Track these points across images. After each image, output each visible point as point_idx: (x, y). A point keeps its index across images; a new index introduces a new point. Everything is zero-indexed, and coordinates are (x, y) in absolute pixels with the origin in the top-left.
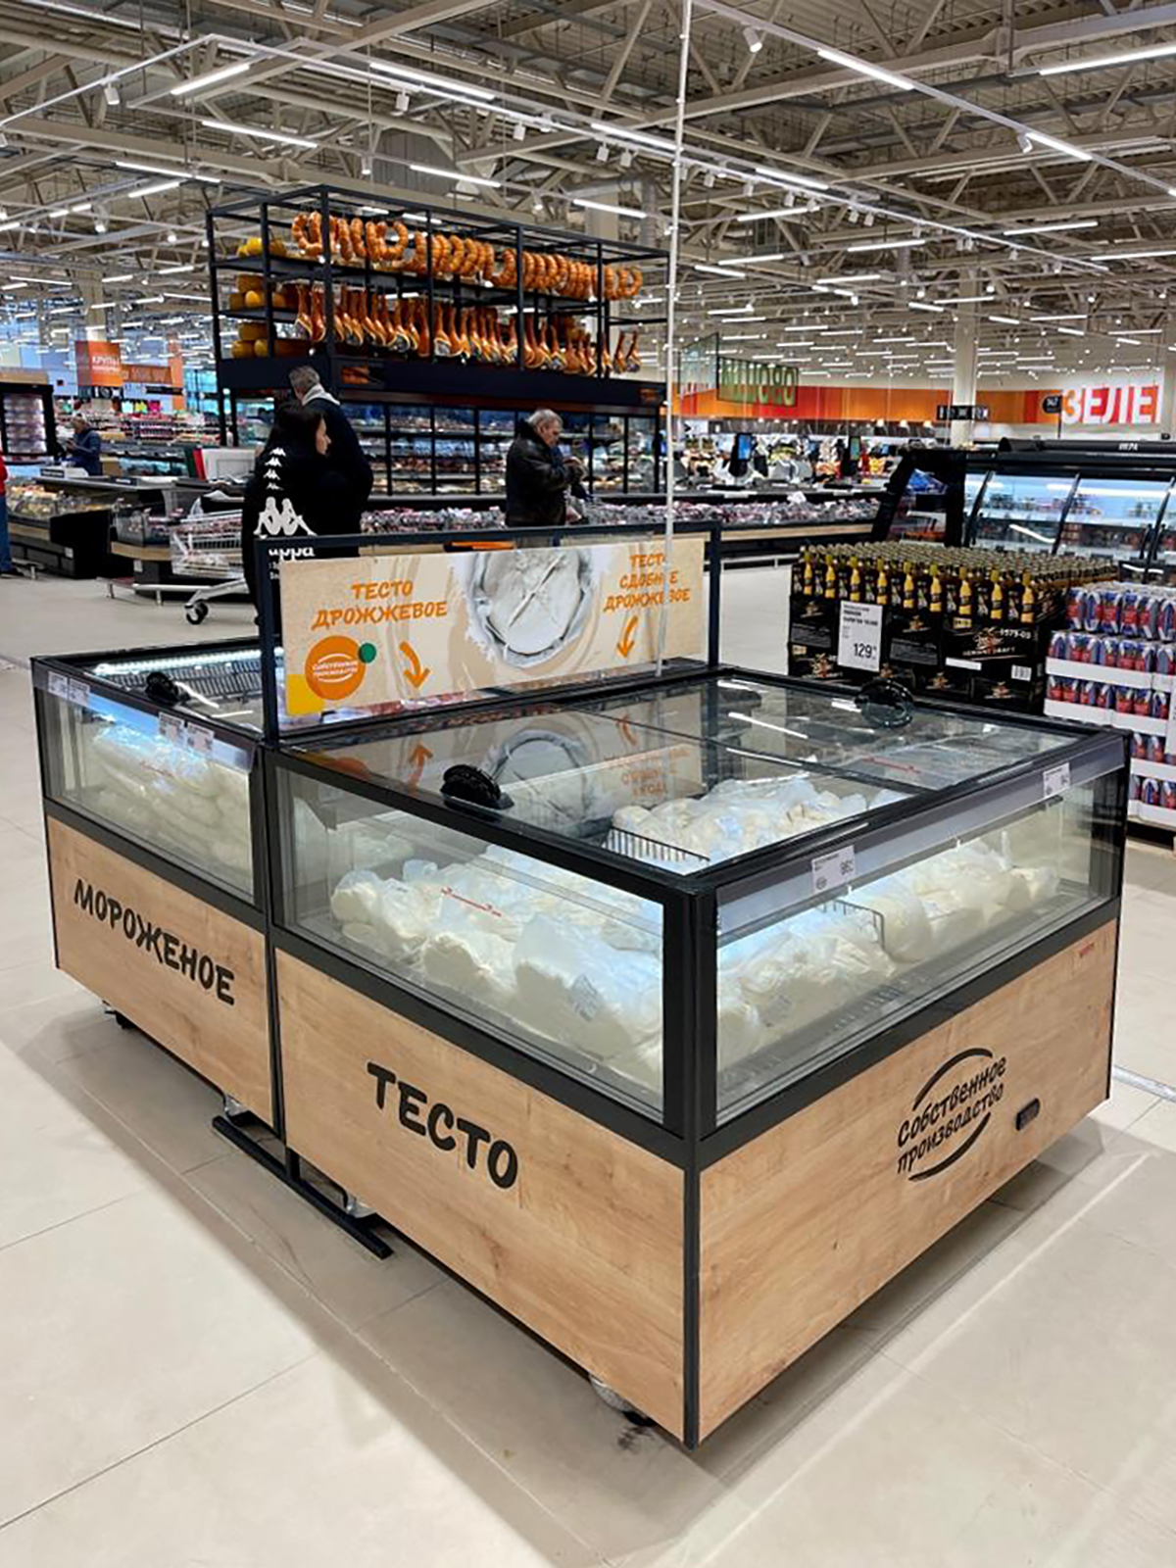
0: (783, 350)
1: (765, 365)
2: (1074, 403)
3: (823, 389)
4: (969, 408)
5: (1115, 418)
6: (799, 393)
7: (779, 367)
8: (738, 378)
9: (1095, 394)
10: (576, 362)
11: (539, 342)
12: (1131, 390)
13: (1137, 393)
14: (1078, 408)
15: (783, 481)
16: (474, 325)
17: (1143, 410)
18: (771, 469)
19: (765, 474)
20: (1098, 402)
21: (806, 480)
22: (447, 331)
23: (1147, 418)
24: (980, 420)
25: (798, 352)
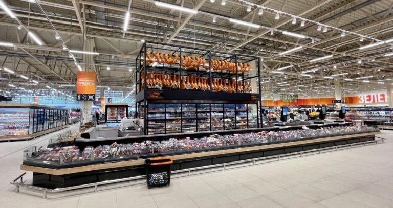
0: (295, 92)
1: (291, 95)
2: (362, 99)
3: (303, 99)
4: (340, 100)
5: (374, 101)
6: (298, 100)
7: (294, 96)
8: (286, 98)
9: (367, 96)
10: (232, 89)
11: (220, 84)
12: (377, 95)
13: (379, 96)
14: (363, 100)
15: (299, 121)
16: (199, 80)
17: (381, 99)
18: (295, 117)
19: (293, 118)
20: (368, 98)
21: (306, 120)
22: (190, 82)
23: (383, 101)
24: (343, 103)
25: (298, 92)
